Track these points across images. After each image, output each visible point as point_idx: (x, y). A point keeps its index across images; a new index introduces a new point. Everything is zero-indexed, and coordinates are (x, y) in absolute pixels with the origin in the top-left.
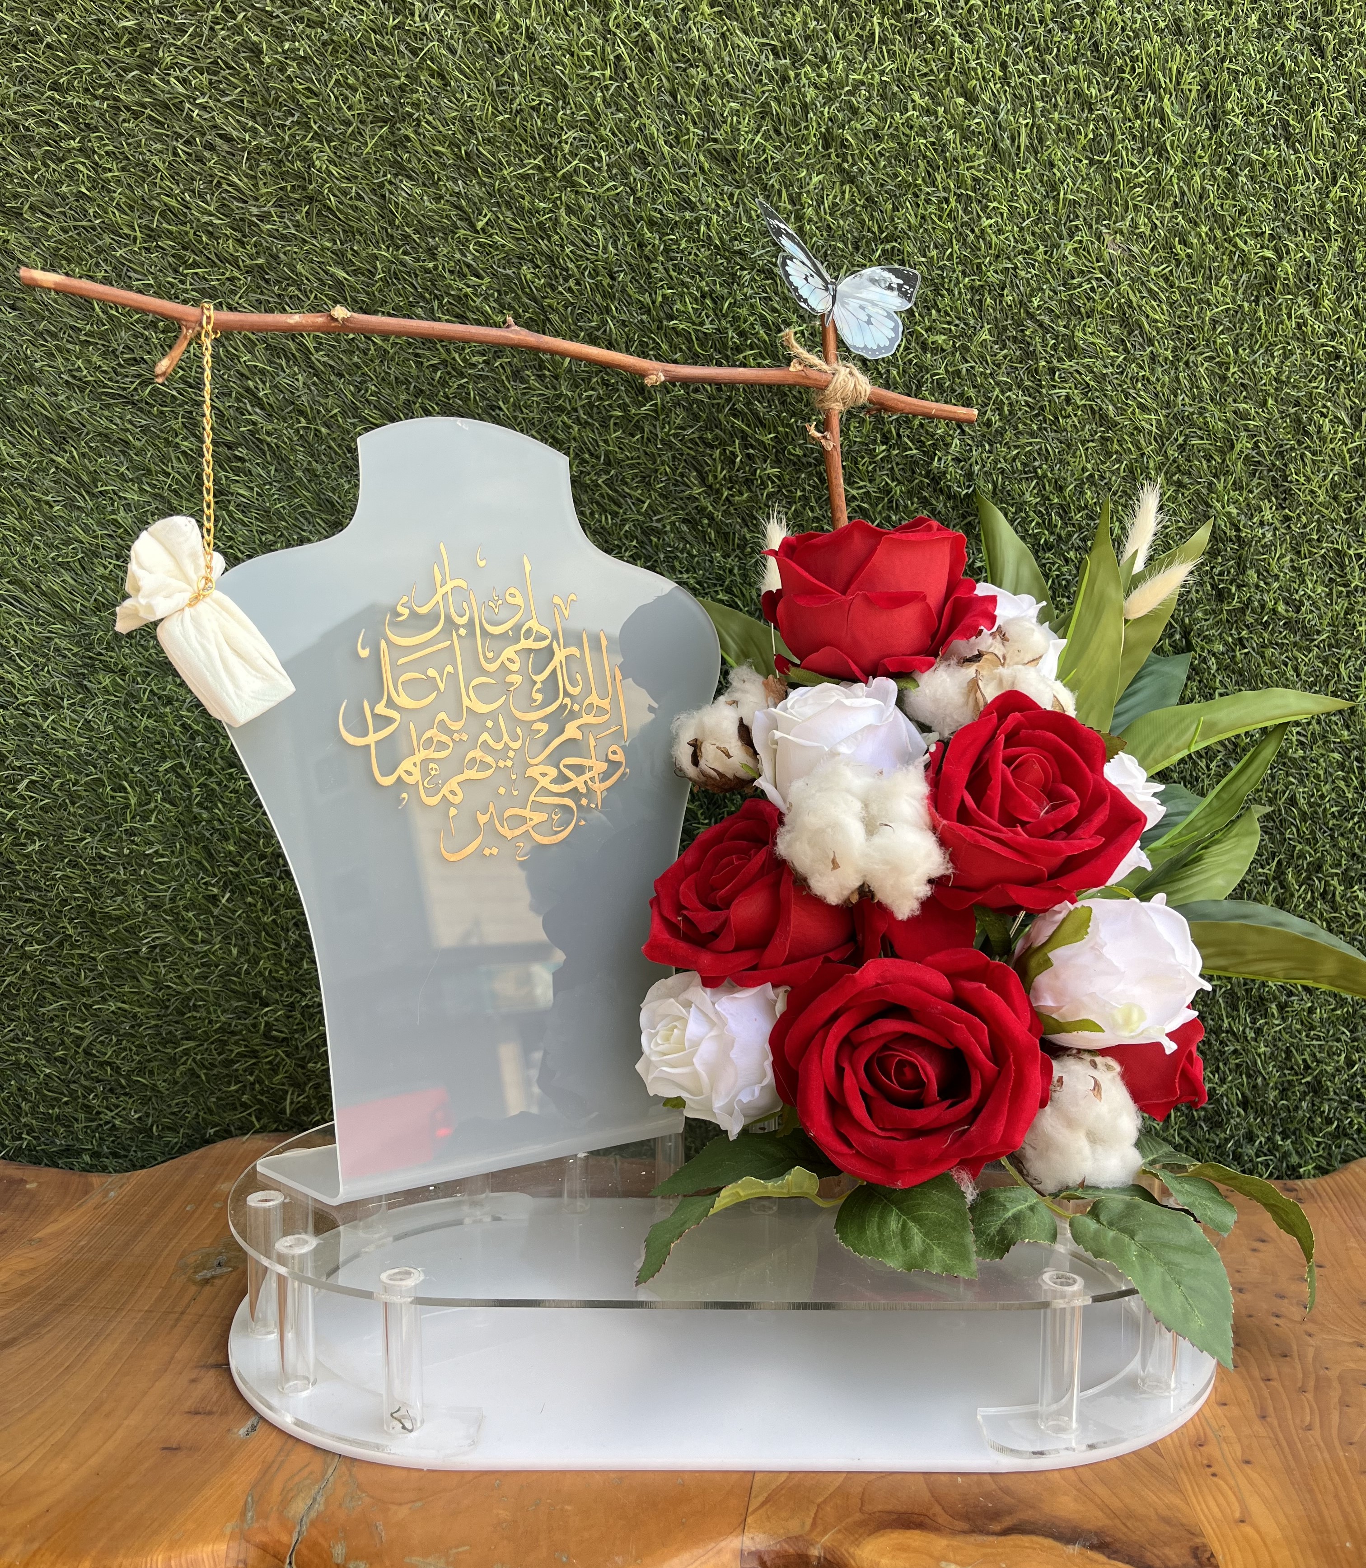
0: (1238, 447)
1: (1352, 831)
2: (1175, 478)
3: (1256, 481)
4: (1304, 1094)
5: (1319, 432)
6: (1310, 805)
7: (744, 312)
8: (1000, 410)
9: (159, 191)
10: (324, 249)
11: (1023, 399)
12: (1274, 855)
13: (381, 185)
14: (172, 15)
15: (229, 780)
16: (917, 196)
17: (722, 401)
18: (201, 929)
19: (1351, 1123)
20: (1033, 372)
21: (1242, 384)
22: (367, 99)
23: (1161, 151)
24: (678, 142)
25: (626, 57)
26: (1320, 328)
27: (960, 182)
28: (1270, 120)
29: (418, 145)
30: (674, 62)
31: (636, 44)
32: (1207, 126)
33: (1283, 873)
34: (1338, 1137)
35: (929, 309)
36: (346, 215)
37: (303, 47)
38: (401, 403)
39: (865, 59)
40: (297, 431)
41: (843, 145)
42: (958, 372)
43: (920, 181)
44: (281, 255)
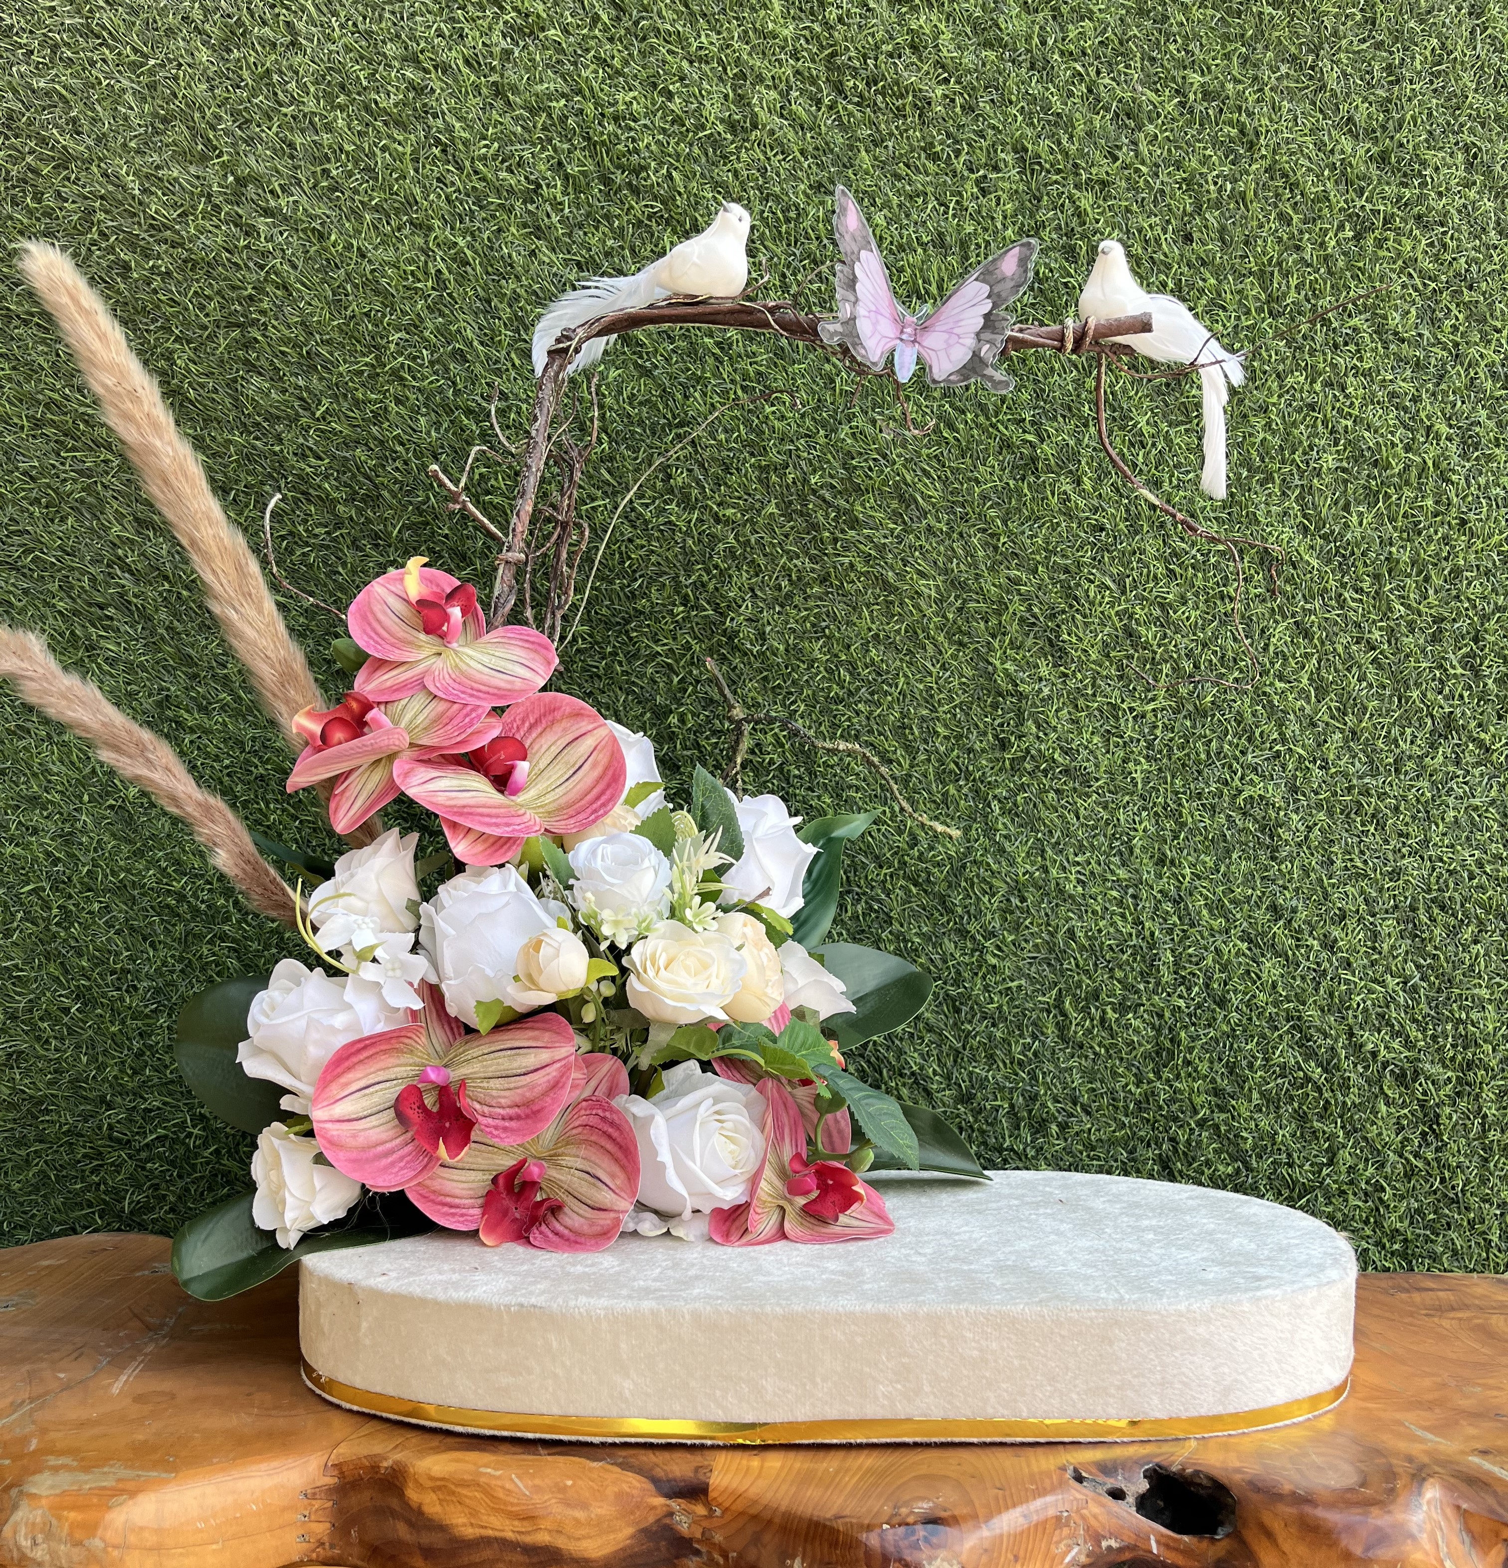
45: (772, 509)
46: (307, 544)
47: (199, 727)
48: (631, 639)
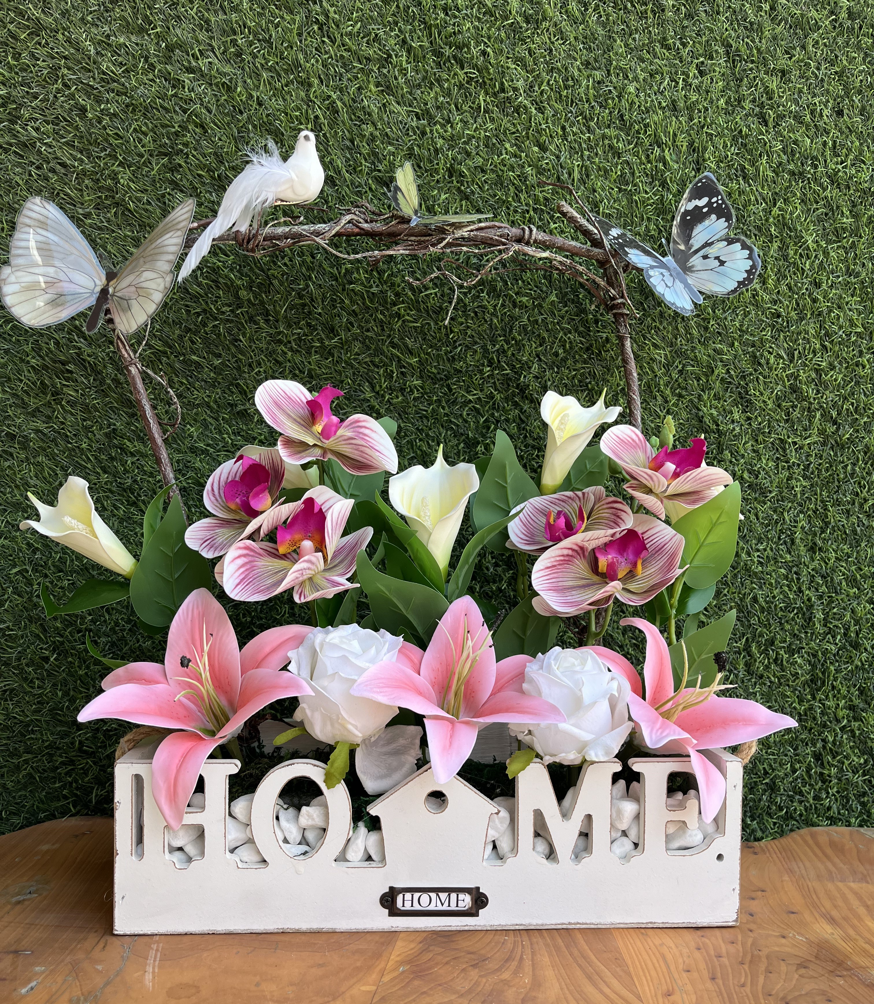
0: (716, 372)
1: (793, 619)
2: (677, 391)
3: (728, 394)
4: (765, 791)
5: (768, 363)
6: (767, 602)
7: (398, 280)
8: (564, 346)
9: (19, 198)
10: (126, 236)
11: (578, 339)
12: (744, 635)
13: (163, 196)
14: (30, 88)
15: (58, 581)
16: (508, 208)
17: (385, 338)
18: (38, 679)
19: (795, 809)
20: (584, 323)
21: (718, 333)
22: (154, 141)
23: (664, 184)
24: (355, 172)
25: (321, 116)
26: (766, 297)
27: (537, 201)
28: (733, 165)
29: (187, 170)
30: (352, 120)
31: (328, 109)
32: (693, 169)
33: (750, 647)
34: (787, 820)
35: (517, 280)
36: (141, 215)
37: (113, 108)
38: (176, 336)
39: (475, 122)
40: (108, 354)
41: (461, 175)
42: (537, 321)
43: (510, 199)
44: (98, 240)
45: (553, 298)
46: (216, 319)
47: (138, 452)
48: (450, 390)
